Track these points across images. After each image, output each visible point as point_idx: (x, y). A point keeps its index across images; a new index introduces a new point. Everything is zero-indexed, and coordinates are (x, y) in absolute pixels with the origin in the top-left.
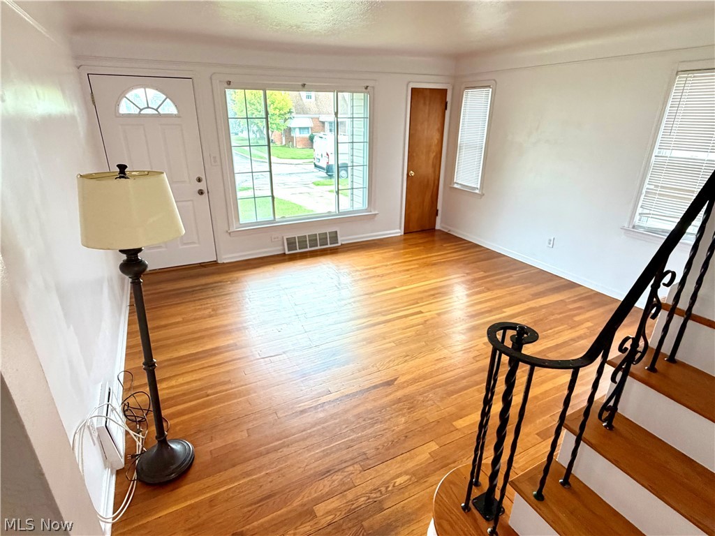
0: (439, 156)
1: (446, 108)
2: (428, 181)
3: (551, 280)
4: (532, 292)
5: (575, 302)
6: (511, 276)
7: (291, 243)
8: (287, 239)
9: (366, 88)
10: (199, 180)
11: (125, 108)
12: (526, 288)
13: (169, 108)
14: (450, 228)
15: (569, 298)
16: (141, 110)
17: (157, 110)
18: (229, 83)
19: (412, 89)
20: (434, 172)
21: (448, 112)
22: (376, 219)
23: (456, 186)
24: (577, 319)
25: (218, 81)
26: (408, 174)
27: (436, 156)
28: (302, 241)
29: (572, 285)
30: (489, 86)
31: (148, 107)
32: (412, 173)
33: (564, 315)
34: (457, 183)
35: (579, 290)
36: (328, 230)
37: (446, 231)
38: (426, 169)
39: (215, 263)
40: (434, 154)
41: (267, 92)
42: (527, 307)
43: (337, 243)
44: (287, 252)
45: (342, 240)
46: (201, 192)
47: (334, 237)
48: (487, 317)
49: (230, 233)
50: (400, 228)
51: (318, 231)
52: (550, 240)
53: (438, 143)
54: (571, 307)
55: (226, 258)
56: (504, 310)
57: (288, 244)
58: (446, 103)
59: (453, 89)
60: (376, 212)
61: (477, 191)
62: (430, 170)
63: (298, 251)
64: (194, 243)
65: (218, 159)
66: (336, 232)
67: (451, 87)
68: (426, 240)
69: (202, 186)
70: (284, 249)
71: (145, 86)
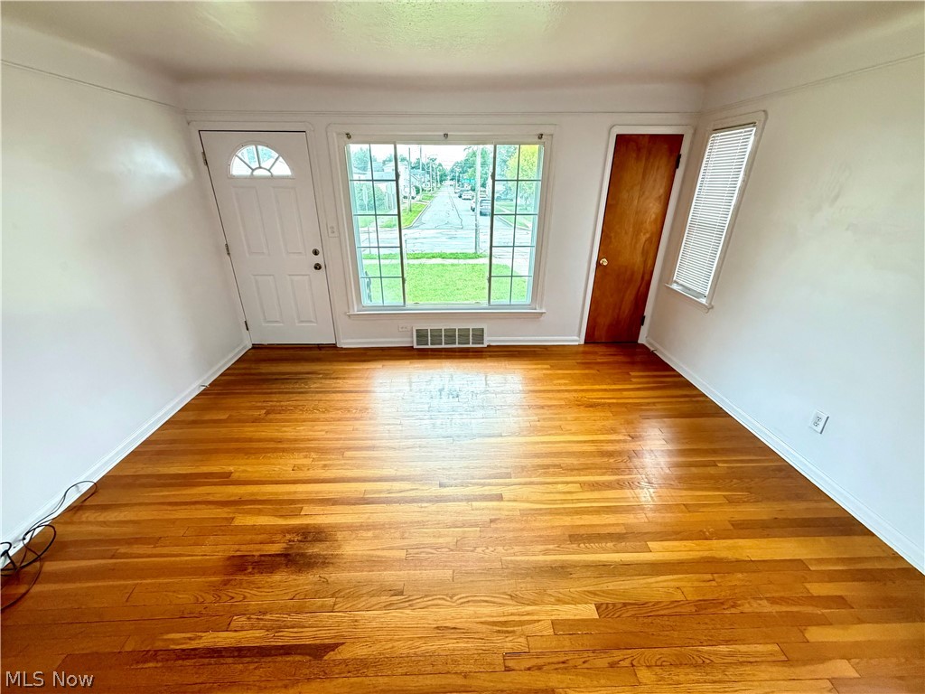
0: (654, 239)
1: (677, 166)
2: (632, 274)
3: (799, 497)
4: (737, 517)
5: (832, 577)
6: (714, 464)
7: (421, 335)
8: (417, 330)
9: (541, 136)
10: (316, 253)
11: (238, 168)
12: (730, 501)
13: (282, 169)
14: (658, 346)
15: (820, 561)
16: (253, 170)
17: (269, 170)
18: (349, 136)
19: (617, 136)
20: (645, 262)
21: (679, 173)
22: (542, 318)
23: (675, 287)
24: (815, 634)
25: (335, 135)
26: (598, 264)
27: (649, 240)
28: (436, 335)
29: (846, 526)
30: (753, 124)
31: (260, 167)
32: (604, 262)
33: (784, 609)
34: (677, 283)
35: (856, 546)
36: (471, 326)
37: (652, 349)
38: (632, 257)
39: (334, 347)
40: (648, 235)
41: (398, 146)
42: (706, 554)
43: (483, 343)
44: (415, 346)
45: (489, 340)
46: (318, 267)
47: (479, 335)
48: (605, 551)
49: (349, 316)
50: (579, 335)
51: (457, 326)
52: (819, 419)
53: (656, 219)
54: (817, 589)
55: (346, 342)
56: (651, 544)
57: (417, 336)
58: (679, 156)
59: (695, 134)
60: (544, 311)
61: (703, 301)
62: (638, 259)
63: (430, 346)
64: (311, 322)
65: (335, 230)
66: (483, 330)
67: (691, 131)
68: (611, 359)
69: (318, 259)
70: (412, 342)
71: (256, 143)
